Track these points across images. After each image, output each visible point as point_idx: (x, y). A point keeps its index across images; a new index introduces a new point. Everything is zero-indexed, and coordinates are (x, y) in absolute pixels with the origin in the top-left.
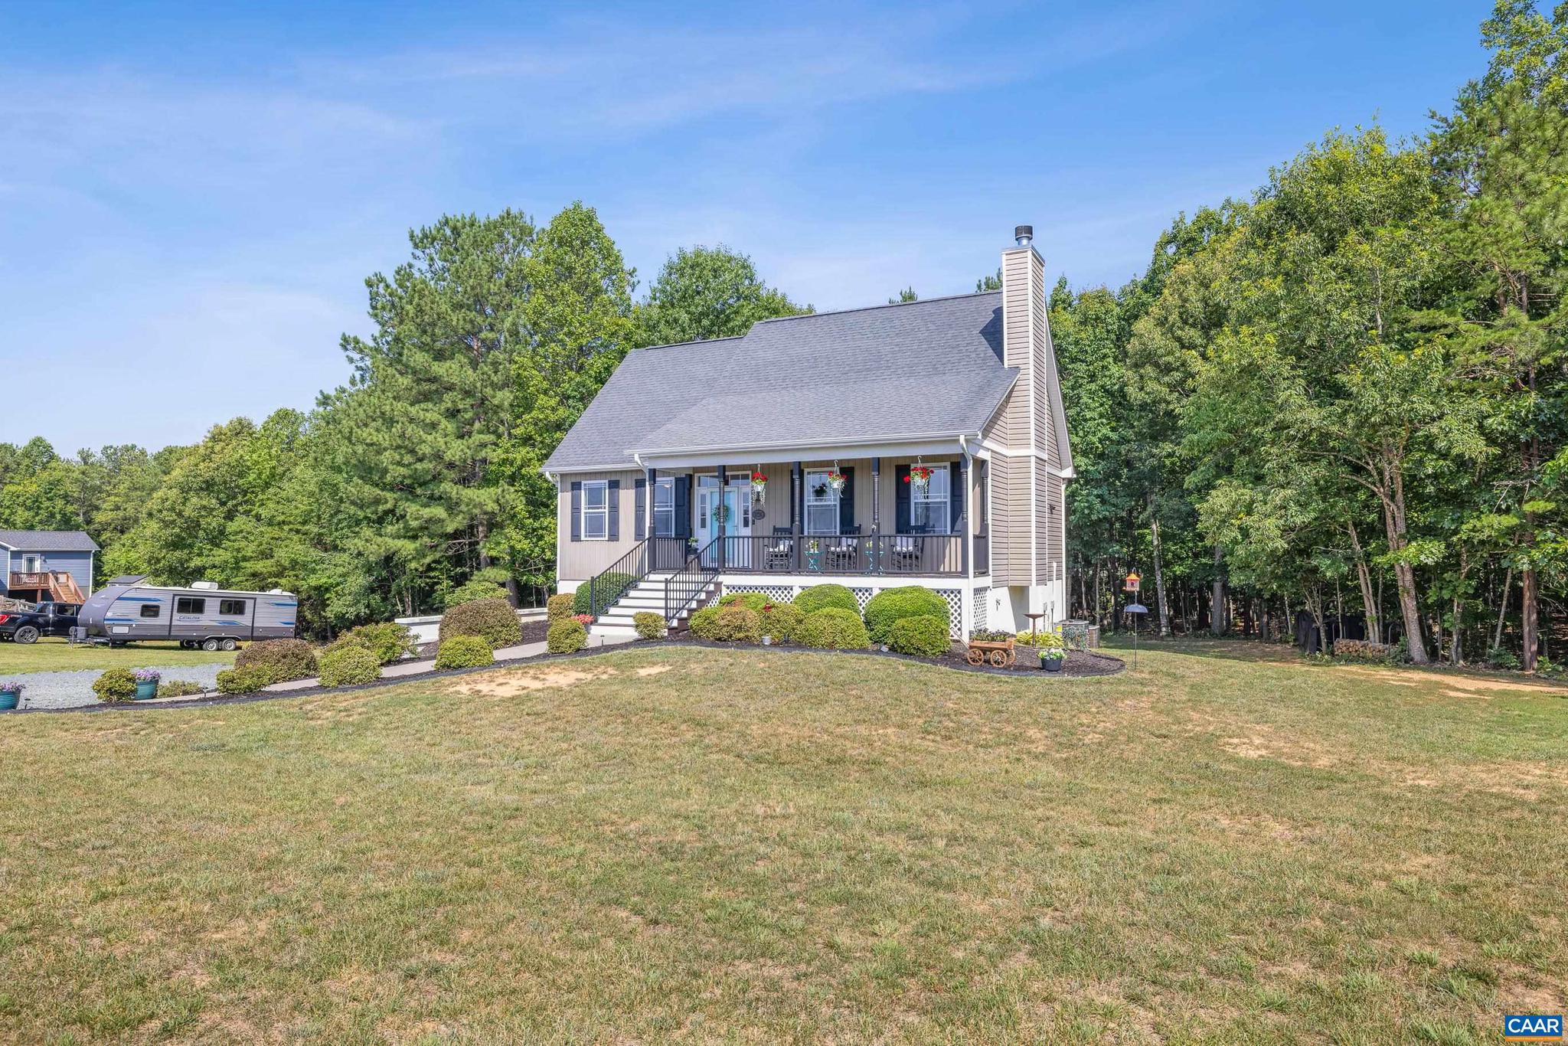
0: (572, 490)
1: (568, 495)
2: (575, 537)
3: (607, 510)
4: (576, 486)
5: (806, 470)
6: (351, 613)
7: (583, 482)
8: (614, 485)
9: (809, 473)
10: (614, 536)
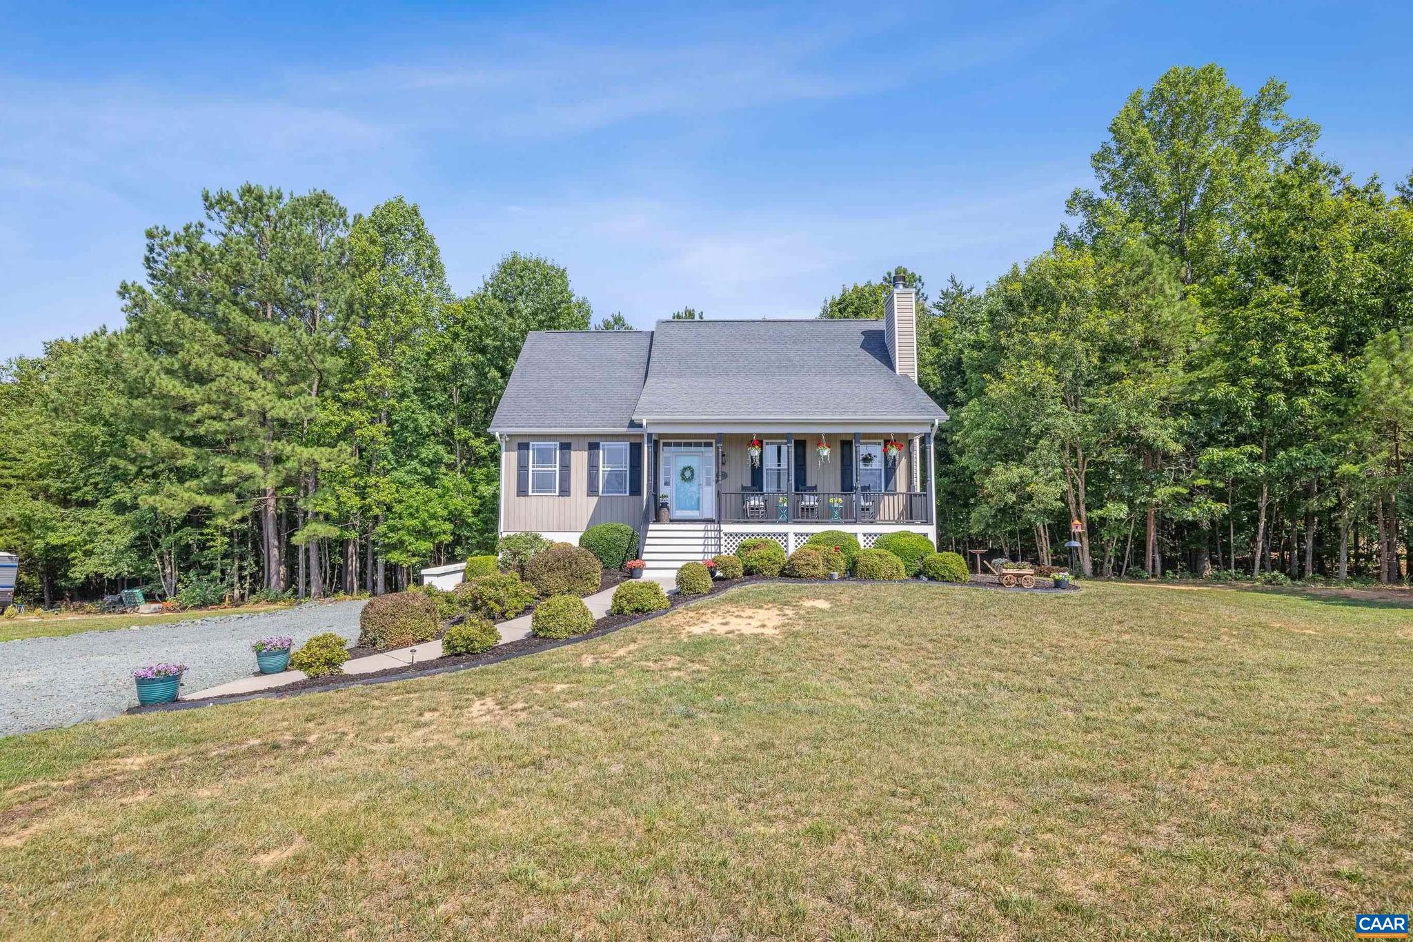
0: (519, 449)
1: (514, 455)
2: (522, 491)
3: (557, 469)
4: (523, 447)
5: (765, 441)
6: (110, 572)
7: (531, 443)
8: (566, 447)
9: (767, 444)
10: (565, 491)
